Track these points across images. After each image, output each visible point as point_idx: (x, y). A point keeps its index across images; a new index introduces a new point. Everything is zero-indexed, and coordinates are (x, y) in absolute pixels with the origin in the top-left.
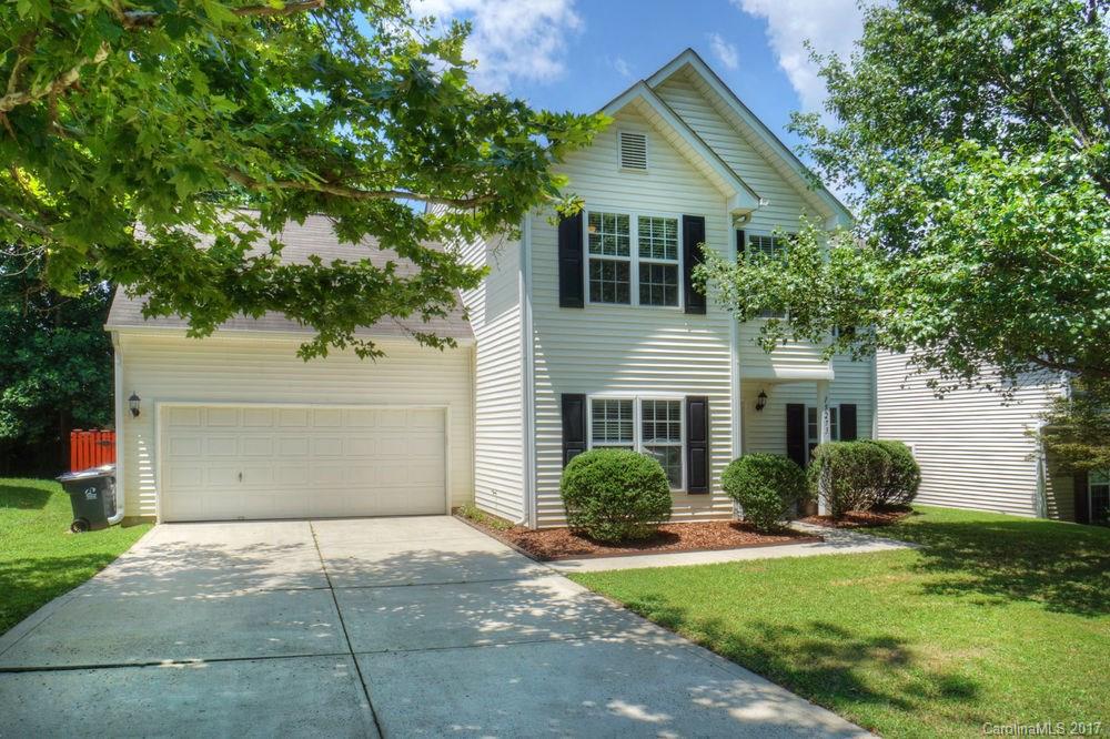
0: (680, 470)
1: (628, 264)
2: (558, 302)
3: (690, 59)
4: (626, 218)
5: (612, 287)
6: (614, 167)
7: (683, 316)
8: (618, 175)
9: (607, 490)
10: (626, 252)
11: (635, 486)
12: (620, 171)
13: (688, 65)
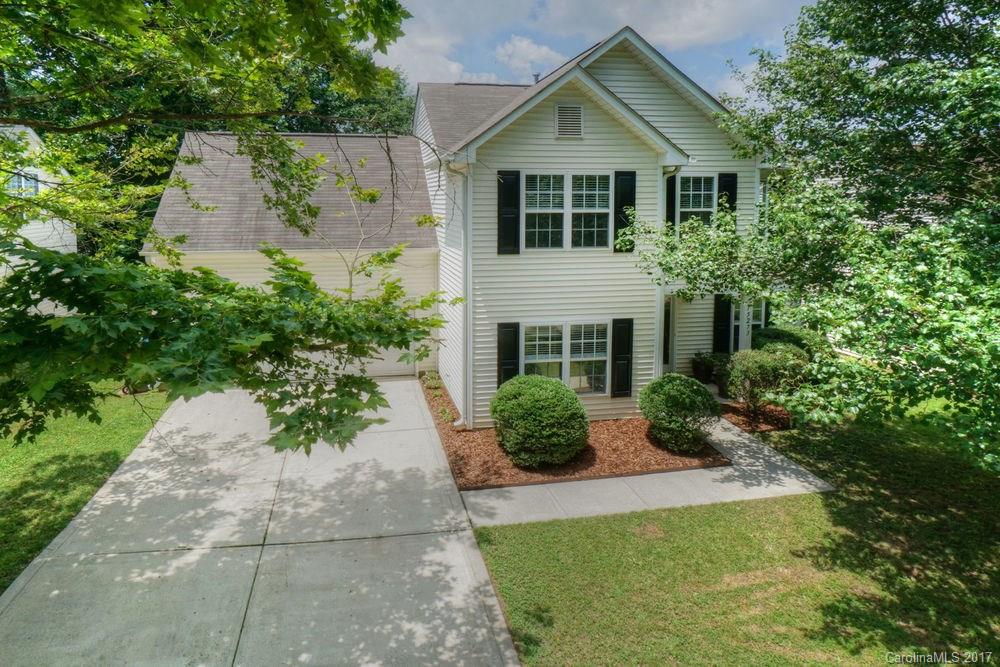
0: (605, 378)
1: (561, 215)
2: (496, 250)
3: (628, 35)
4: (562, 177)
5: (546, 234)
6: (552, 136)
7: (611, 255)
8: (555, 142)
9: (526, 428)
10: (561, 205)
11: (552, 426)
12: (557, 139)
13: (626, 39)
